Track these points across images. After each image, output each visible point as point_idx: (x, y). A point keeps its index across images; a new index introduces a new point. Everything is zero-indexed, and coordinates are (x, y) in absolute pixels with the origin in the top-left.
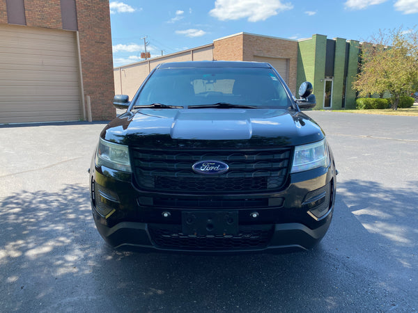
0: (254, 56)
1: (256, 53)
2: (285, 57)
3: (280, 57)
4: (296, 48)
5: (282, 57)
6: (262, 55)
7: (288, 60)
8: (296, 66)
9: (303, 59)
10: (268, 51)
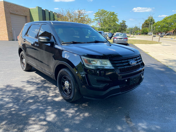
0: (11, 13)
1: (11, 12)
2: (25, 15)
3: (22, 15)
4: (29, 11)
5: (24, 15)
6: (14, 13)
7: (26, 17)
8: (30, 19)
9: (33, 17)
10: (17, 12)
